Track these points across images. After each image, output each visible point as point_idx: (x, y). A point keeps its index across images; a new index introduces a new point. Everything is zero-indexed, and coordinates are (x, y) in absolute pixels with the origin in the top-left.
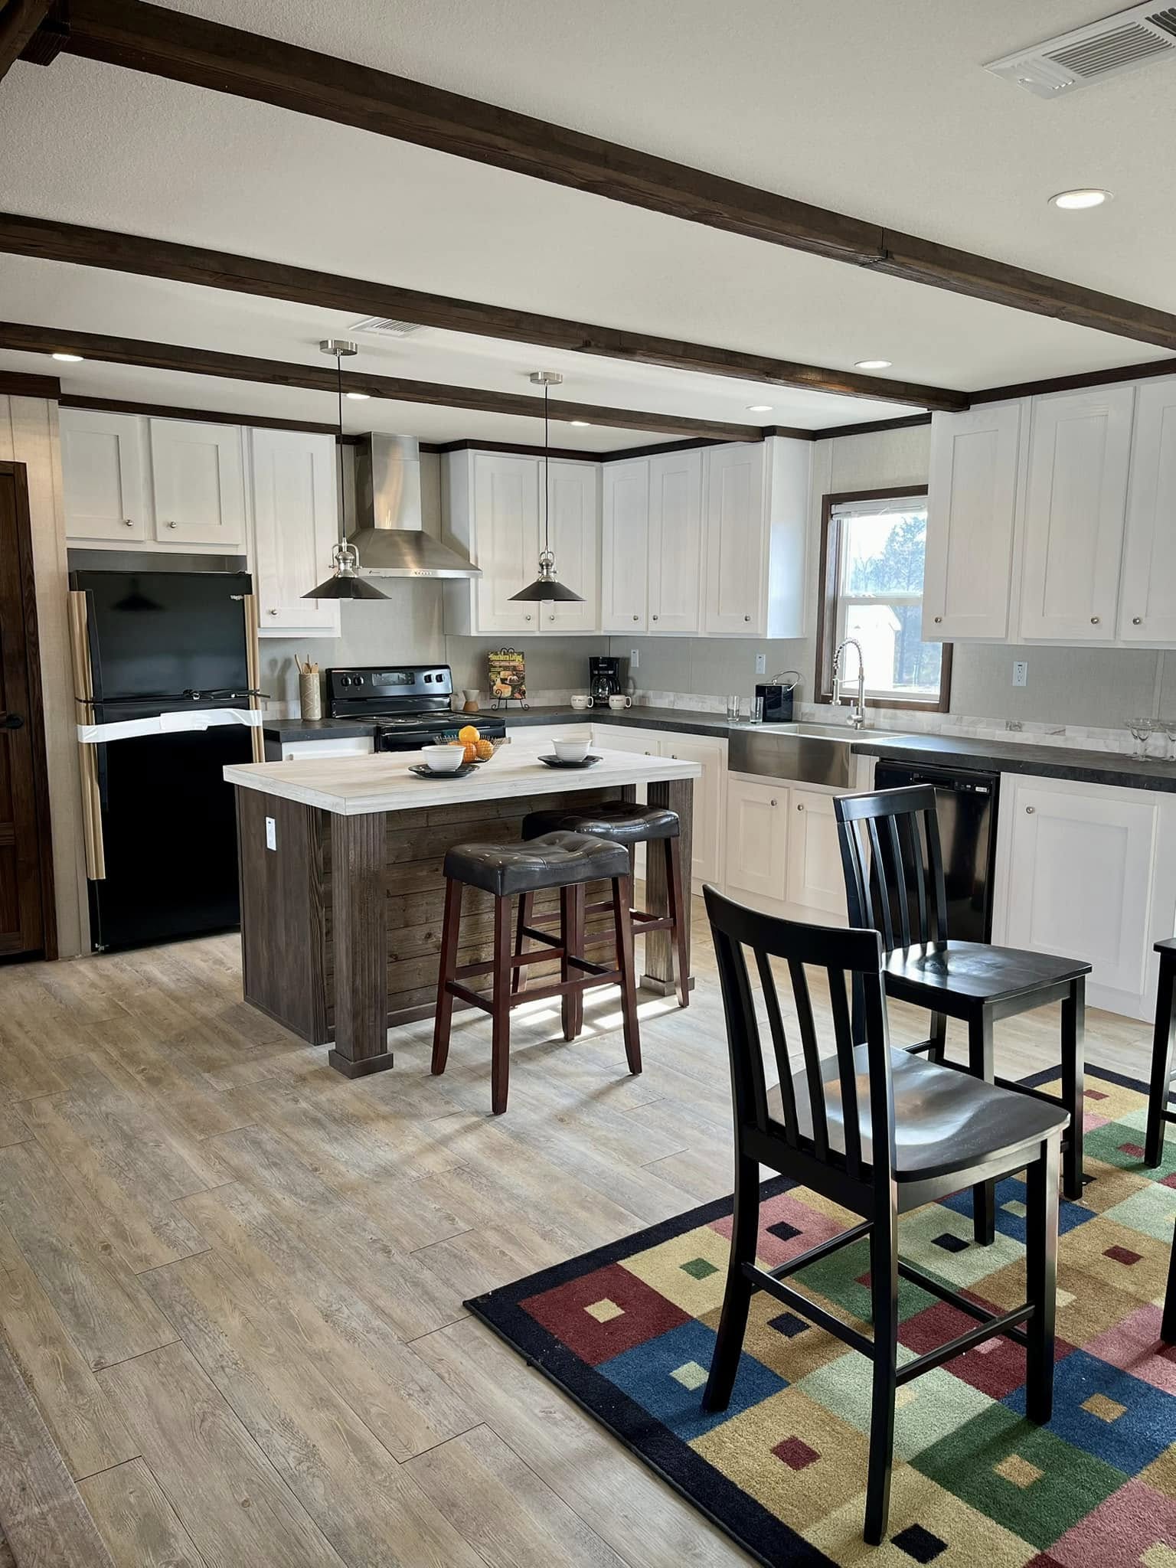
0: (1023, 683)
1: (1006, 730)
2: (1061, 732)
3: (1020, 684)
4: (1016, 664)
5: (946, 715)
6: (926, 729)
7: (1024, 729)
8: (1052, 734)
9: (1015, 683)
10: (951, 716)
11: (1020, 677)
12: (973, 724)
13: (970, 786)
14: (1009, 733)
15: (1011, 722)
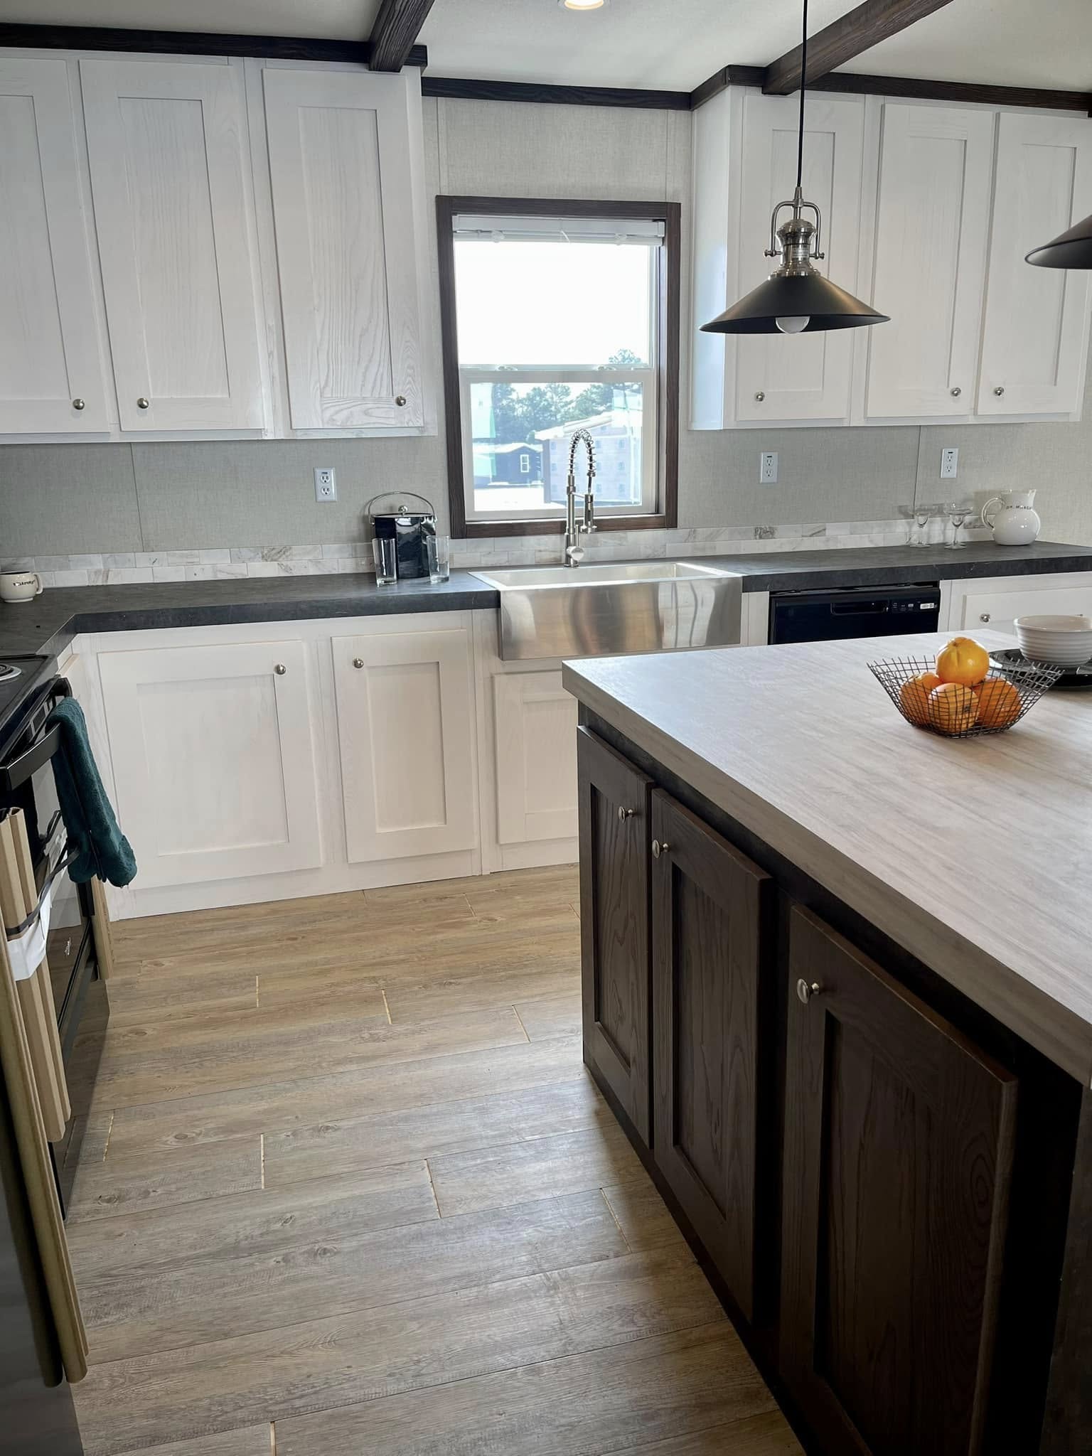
0: (774, 479)
1: (756, 539)
2: (820, 532)
3: (768, 480)
4: (763, 455)
5: (671, 531)
6: (649, 552)
7: (777, 534)
8: (811, 536)
9: (763, 479)
10: (680, 532)
11: (767, 470)
12: (711, 538)
13: (912, 605)
14: (758, 542)
15: (761, 529)
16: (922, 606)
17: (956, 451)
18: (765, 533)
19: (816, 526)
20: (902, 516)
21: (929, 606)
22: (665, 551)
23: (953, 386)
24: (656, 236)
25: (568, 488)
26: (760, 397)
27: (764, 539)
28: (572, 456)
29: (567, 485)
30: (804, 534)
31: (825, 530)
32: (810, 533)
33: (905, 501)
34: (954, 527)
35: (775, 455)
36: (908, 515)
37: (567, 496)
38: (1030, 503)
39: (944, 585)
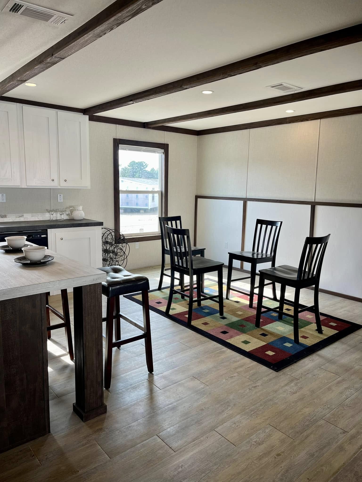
0: (4, 201)
4: (1, 195)
7: (7, 217)
11: (2, 199)
13: (39, 236)
14: (1, 219)
16: (42, 236)
17: (62, 195)
18: (3, 216)
19: (20, 215)
20: (48, 212)
21: (44, 236)
23: (52, 179)
27: (3, 218)
31: (23, 215)
32: (18, 217)
33: (48, 208)
34: (60, 215)
35: (5, 195)
36: (49, 211)
38: (81, 209)
39: (49, 230)
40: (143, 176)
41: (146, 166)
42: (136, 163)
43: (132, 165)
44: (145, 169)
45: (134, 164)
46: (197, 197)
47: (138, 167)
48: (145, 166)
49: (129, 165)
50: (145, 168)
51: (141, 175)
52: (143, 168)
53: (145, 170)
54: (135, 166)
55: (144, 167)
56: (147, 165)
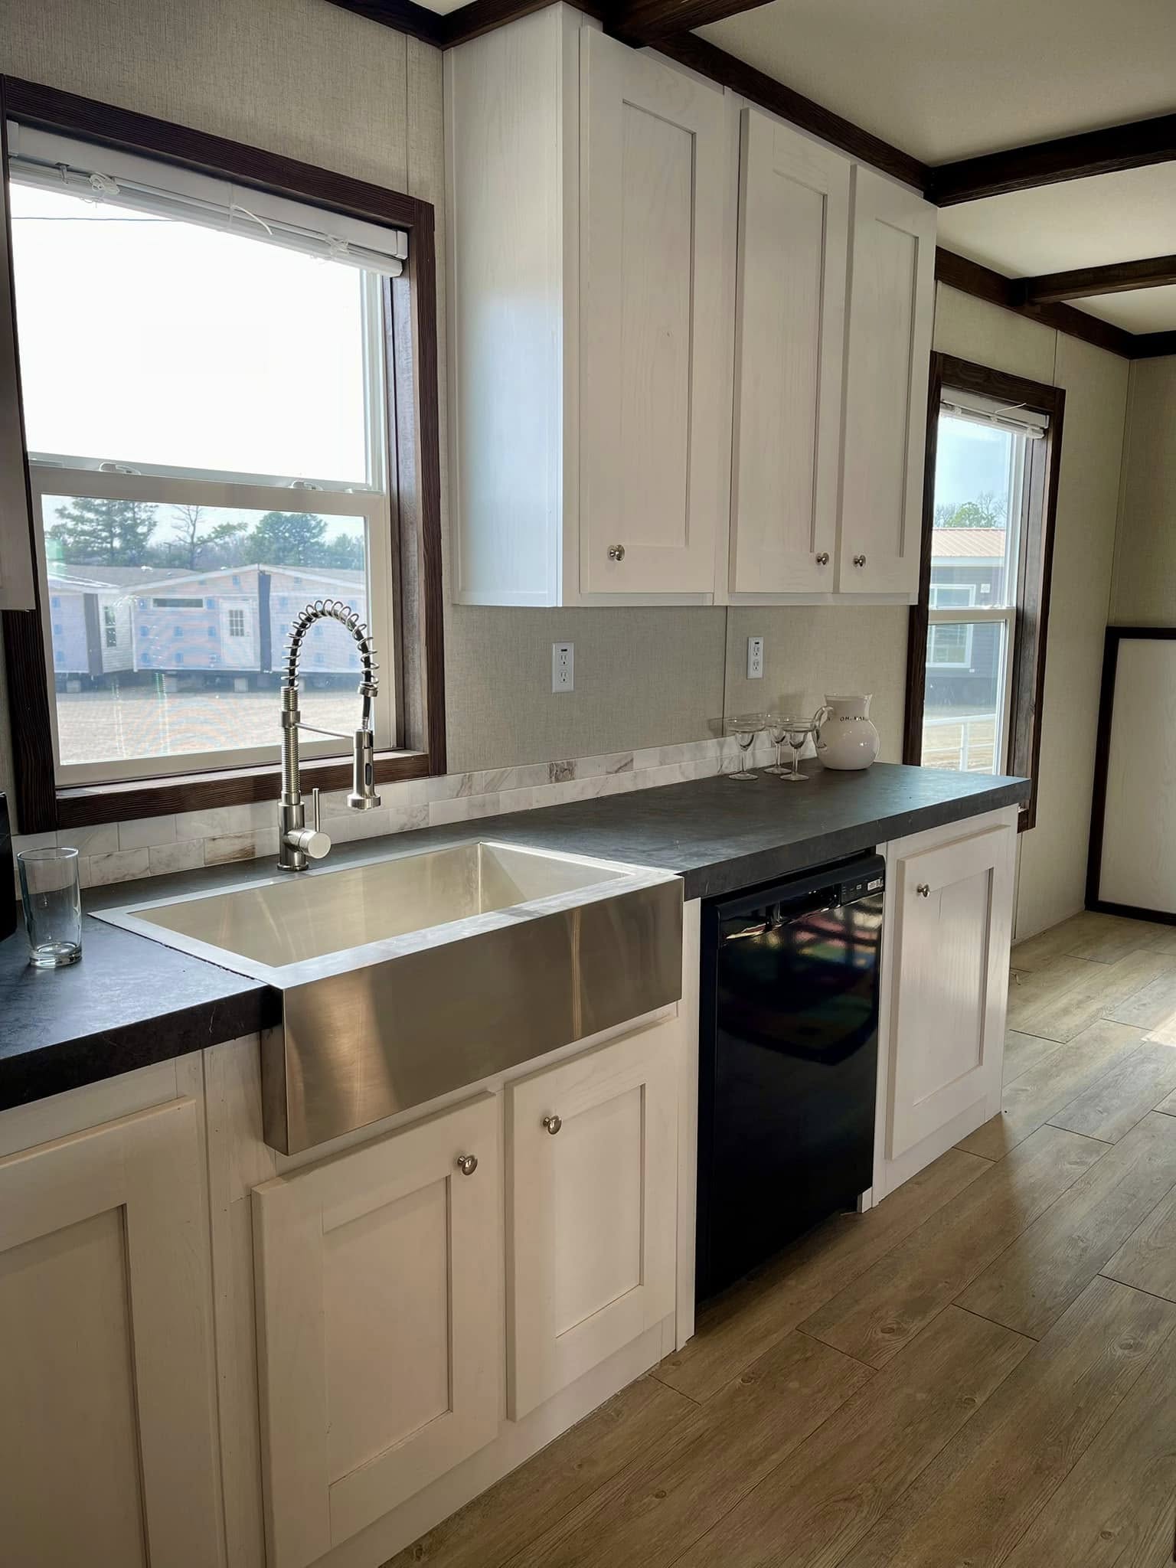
0: (569, 686)
1: (551, 782)
2: (627, 765)
3: (564, 688)
4: (556, 649)
5: (435, 780)
6: (403, 821)
7: (577, 772)
8: (616, 772)
9: (557, 686)
10: (450, 780)
11: (562, 672)
12: (492, 786)
14: (554, 787)
15: (557, 765)
17: (761, 641)
18: (562, 773)
19: (623, 756)
22: (427, 815)
23: (820, 550)
24: (393, 257)
25: (285, 716)
26: (618, 554)
27: (561, 782)
28: (294, 652)
29: (282, 709)
30: (609, 770)
31: (632, 760)
32: (616, 768)
33: (715, 712)
35: (571, 648)
37: (281, 732)
40: (309, 562)
41: (318, 529)
42: (283, 519)
43: (271, 526)
44: (316, 540)
45: (277, 523)
46: (1114, 635)
47: (292, 534)
48: (314, 528)
49: (259, 526)
50: (317, 537)
51: (303, 560)
52: (308, 535)
53: (317, 543)
54: (281, 529)
55: (314, 531)
56: (322, 524)
